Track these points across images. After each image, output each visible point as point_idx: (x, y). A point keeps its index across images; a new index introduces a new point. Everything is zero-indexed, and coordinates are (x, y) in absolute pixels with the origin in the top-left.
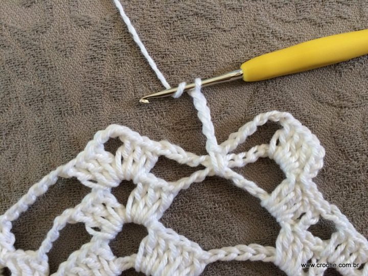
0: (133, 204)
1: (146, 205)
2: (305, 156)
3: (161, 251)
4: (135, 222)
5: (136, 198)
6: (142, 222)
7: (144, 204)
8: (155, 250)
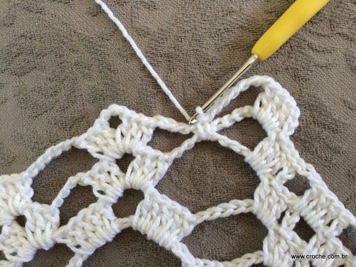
0: (132, 172)
1: (143, 173)
2: (284, 116)
3: (154, 214)
4: (134, 188)
5: (135, 167)
6: (140, 188)
7: (141, 172)
8: (150, 212)
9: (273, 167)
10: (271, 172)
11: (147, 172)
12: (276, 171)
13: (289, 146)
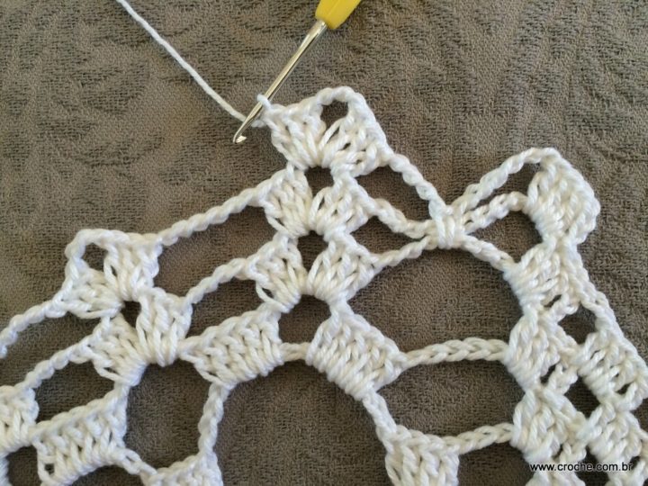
0: (318, 272)
1: (336, 276)
2: (572, 213)
3: (343, 342)
4: (317, 296)
5: (324, 263)
6: (327, 298)
7: (333, 273)
8: (336, 340)
9: (547, 293)
10: (542, 301)
11: (343, 275)
12: (551, 300)
13: (575, 261)
